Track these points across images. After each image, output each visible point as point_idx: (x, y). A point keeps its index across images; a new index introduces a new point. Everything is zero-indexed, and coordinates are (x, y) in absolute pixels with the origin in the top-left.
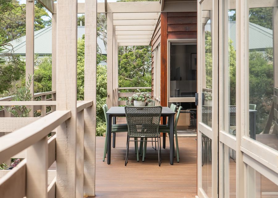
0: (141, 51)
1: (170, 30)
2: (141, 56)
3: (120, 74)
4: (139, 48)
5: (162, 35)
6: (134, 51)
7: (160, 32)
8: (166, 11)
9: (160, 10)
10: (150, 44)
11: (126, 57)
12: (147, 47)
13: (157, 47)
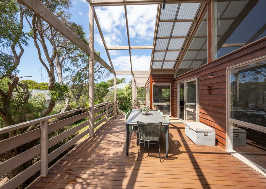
0: (142, 88)
1: (153, 80)
2: (142, 90)
3: (137, 94)
4: (142, 87)
5: (151, 82)
6: (141, 88)
7: (150, 81)
8: (152, 74)
9: (150, 74)
10: (145, 87)
11: (139, 90)
12: (144, 87)
13: (148, 87)
